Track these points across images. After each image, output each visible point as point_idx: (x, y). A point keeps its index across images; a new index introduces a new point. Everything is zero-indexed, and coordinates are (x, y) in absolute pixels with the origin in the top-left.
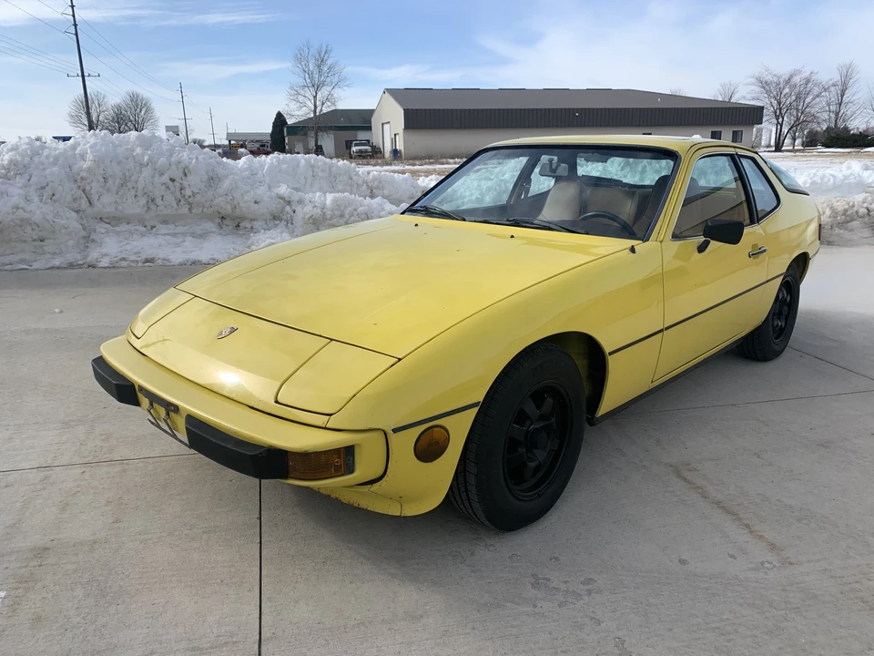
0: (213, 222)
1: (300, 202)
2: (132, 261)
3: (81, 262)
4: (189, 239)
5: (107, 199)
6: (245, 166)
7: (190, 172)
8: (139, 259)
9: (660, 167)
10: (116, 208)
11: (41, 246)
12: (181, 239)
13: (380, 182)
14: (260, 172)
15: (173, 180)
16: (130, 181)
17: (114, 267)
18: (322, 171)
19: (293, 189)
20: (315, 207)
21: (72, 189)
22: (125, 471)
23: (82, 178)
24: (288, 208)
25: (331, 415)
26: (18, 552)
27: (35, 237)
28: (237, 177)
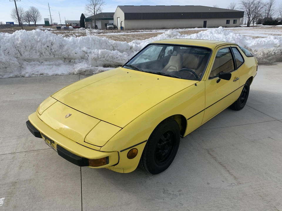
0: (62, 60)
1: (90, 53)
2: (36, 75)
3: (19, 75)
4: (54, 66)
5: (27, 53)
6: (72, 41)
7: (53, 44)
8: (38, 74)
9: (208, 38)
10: (30, 56)
11: (6, 70)
12: (52, 66)
14: (77, 43)
15: (48, 47)
16: (34, 47)
17: (30, 77)
19: (88, 48)
20: (95, 54)
21: (15, 51)
22: (38, 154)
23: (18, 46)
24: (86, 55)
25: (101, 147)
26: (7, 184)
27: (4, 67)
28: (69, 45)
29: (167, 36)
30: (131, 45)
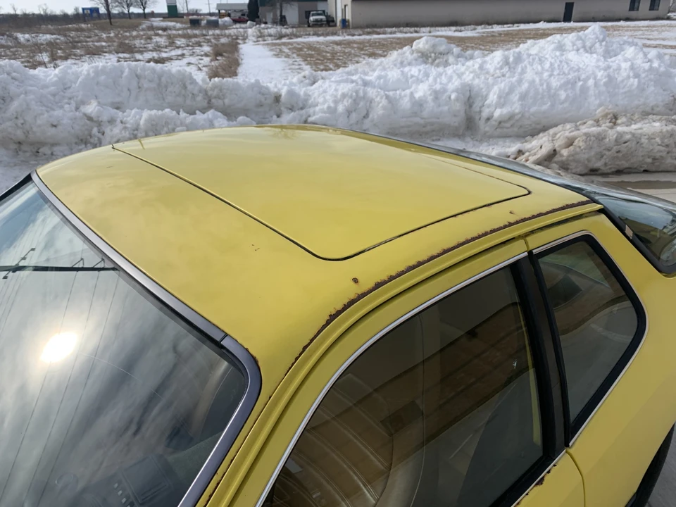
1: (112, 121)
9: (543, 68)
13: (221, 90)
14: (73, 86)
18: (150, 81)
24: (96, 130)
28: (32, 97)
29: (415, 55)
30: (276, 90)
